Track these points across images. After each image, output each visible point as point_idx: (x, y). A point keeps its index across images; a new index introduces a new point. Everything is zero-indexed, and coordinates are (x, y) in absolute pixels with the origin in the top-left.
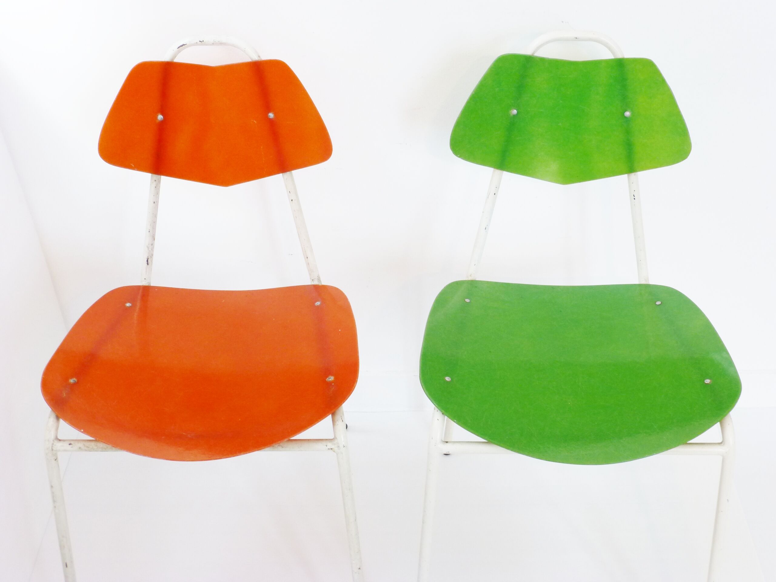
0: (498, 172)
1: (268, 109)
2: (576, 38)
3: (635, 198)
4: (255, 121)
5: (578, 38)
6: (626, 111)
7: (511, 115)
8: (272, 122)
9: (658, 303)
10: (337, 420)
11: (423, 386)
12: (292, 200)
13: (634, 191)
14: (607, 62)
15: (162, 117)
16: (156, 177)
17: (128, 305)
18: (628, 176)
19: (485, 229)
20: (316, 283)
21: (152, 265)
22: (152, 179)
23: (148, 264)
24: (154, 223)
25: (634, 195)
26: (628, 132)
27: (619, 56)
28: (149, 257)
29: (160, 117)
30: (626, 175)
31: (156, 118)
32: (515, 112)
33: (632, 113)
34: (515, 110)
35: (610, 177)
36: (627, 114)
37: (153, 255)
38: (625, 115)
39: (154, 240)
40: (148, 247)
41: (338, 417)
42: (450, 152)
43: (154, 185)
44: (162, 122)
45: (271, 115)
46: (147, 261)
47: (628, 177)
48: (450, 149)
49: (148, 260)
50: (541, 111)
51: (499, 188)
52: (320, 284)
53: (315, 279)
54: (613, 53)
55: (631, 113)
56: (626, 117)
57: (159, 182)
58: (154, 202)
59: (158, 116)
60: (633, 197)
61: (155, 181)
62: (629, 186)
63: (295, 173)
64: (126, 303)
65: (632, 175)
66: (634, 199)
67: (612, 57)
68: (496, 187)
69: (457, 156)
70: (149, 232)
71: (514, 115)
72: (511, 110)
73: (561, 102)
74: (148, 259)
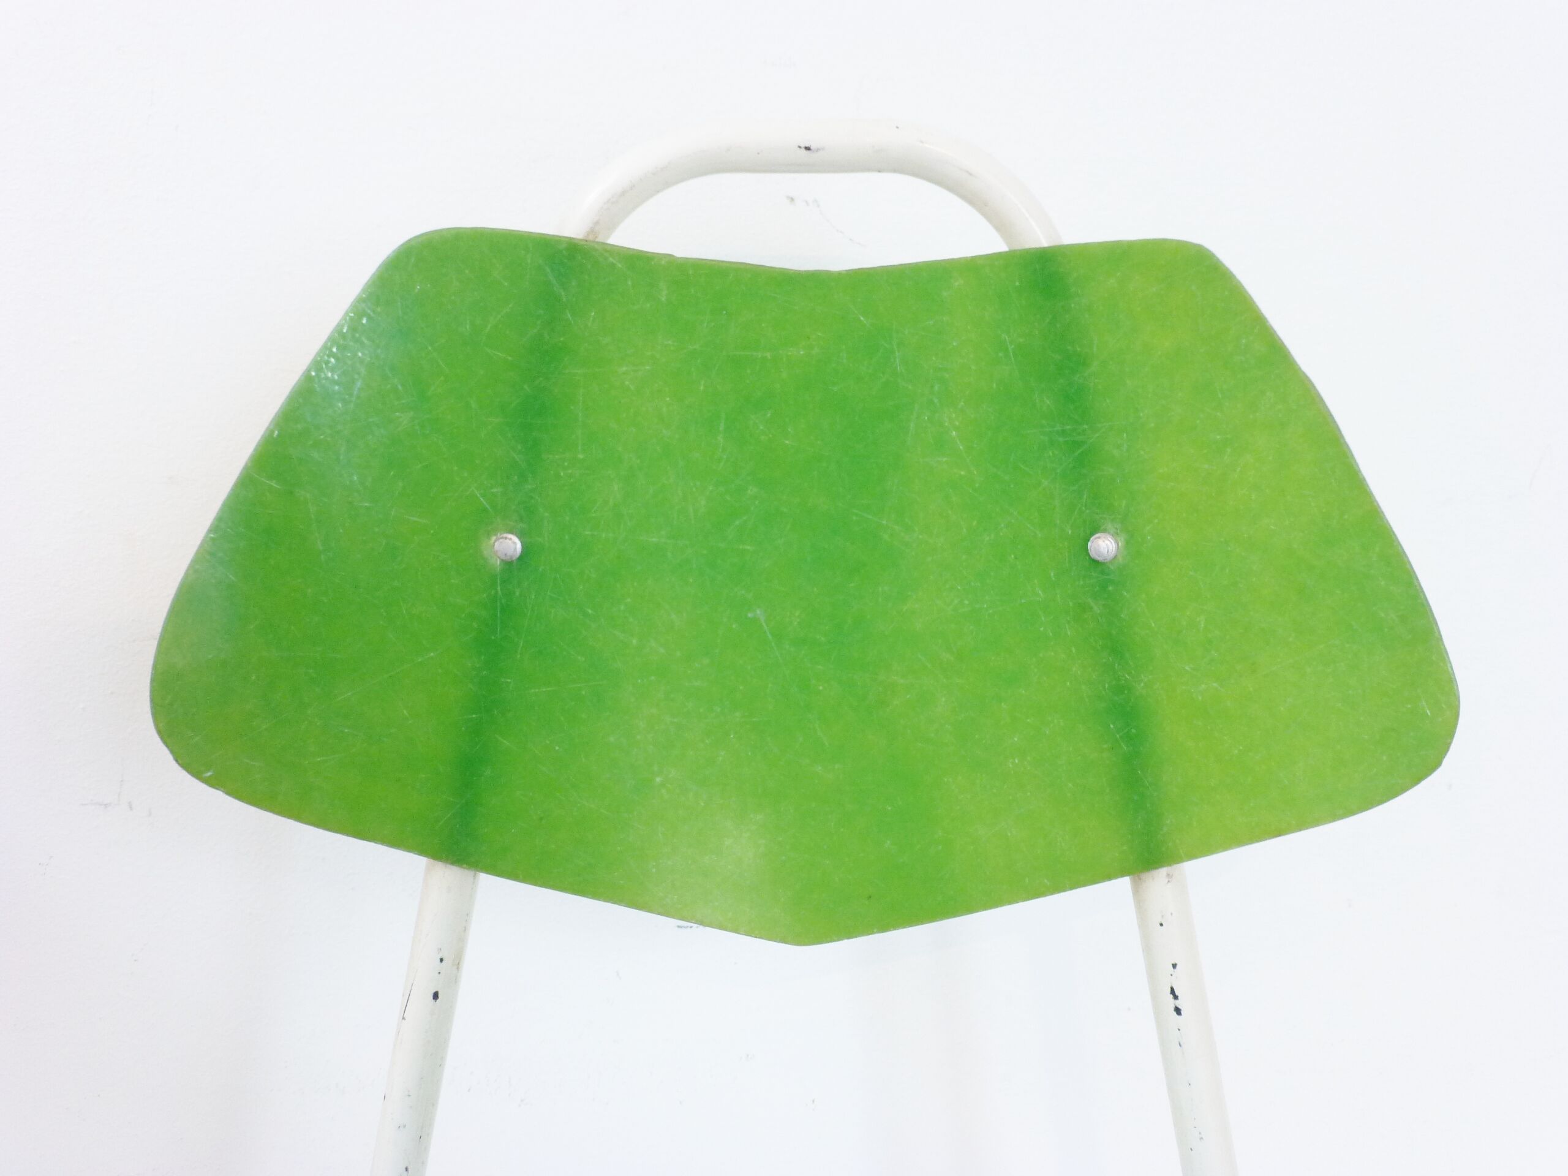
0: (450, 877)
2: (808, 149)
3: (1179, 1004)
5: (818, 150)
6: (1095, 530)
7: (494, 562)
13: (1174, 966)
14: (971, 267)
18: (1134, 885)
25: (1173, 991)
26: (1115, 645)
27: (1041, 239)
30: (1125, 882)
32: (511, 545)
33: (1127, 543)
34: (510, 536)
36: (1104, 545)
38: (1093, 554)
47: (1136, 890)
48: (157, 739)
50: (654, 540)
51: (458, 965)
54: (1001, 225)
55: (1121, 542)
56: (1097, 565)
60: (1171, 1002)
62: (1148, 948)
65: (1158, 880)
66: (1177, 1010)
67: (996, 245)
68: (441, 960)
69: (197, 775)
71: (508, 564)
72: (489, 538)
73: (752, 490)
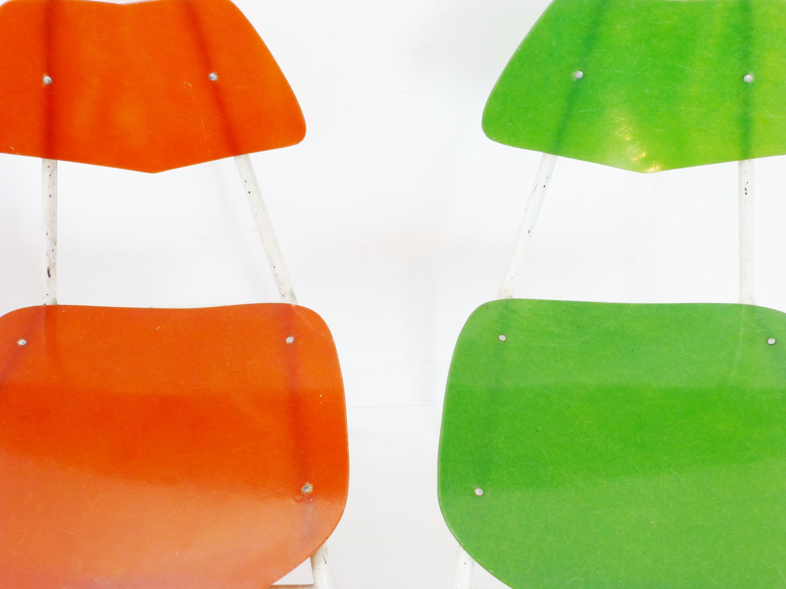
0: (550, 157)
1: (209, 68)
4: (189, 84)
6: (746, 74)
7: (575, 79)
8: (215, 87)
9: (771, 341)
10: (318, 562)
11: (443, 512)
12: (249, 192)
13: (747, 183)
15: (50, 79)
16: (49, 162)
17: (22, 342)
18: (739, 163)
19: (529, 232)
20: (287, 300)
21: (56, 275)
22: (43, 164)
23: (49, 276)
24: (53, 222)
25: (745, 189)
26: (746, 103)
28: (51, 268)
29: (47, 79)
30: (736, 163)
31: (41, 81)
32: (580, 74)
33: (755, 77)
34: (580, 72)
35: (713, 163)
36: (749, 78)
37: (55, 264)
38: (745, 80)
39: (56, 244)
40: (47, 254)
41: (319, 557)
42: (483, 134)
43: (48, 172)
44: (50, 87)
45: (213, 76)
46: (48, 272)
48: (482, 130)
49: (50, 271)
50: (620, 72)
51: (551, 179)
52: (293, 303)
53: (286, 293)
55: (753, 78)
56: (746, 83)
57: (55, 167)
58: (50, 196)
59: (43, 77)
60: (745, 192)
61: (49, 167)
62: (740, 178)
63: (254, 157)
64: (19, 339)
65: (747, 162)
66: (746, 194)
68: (547, 177)
69: (491, 139)
70: (47, 234)
71: (578, 79)
72: (573, 72)
73: (650, 59)
74: (49, 269)
